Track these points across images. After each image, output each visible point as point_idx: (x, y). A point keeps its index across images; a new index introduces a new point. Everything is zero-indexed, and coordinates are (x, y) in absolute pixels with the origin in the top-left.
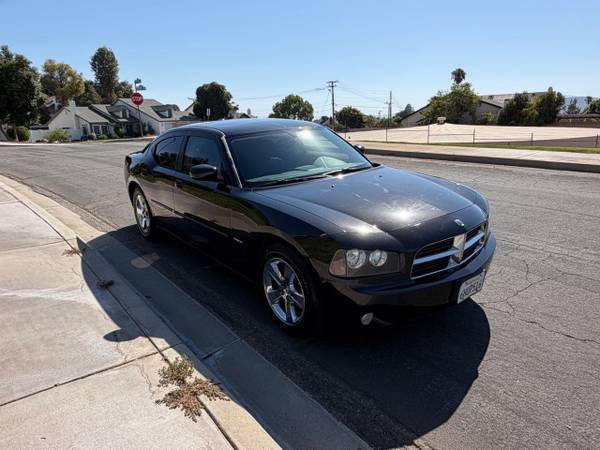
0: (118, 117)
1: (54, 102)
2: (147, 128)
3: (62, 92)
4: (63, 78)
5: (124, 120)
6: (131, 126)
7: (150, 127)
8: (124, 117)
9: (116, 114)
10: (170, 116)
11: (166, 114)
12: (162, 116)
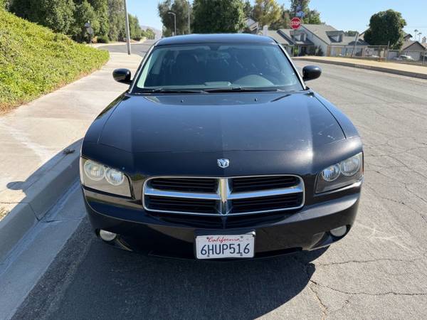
0: (297, 40)
1: (257, 27)
2: (317, 51)
3: (264, 19)
4: (266, 8)
5: (301, 43)
6: (305, 48)
7: (320, 50)
8: (302, 40)
9: (296, 37)
10: (340, 41)
11: (337, 38)
12: (333, 41)
